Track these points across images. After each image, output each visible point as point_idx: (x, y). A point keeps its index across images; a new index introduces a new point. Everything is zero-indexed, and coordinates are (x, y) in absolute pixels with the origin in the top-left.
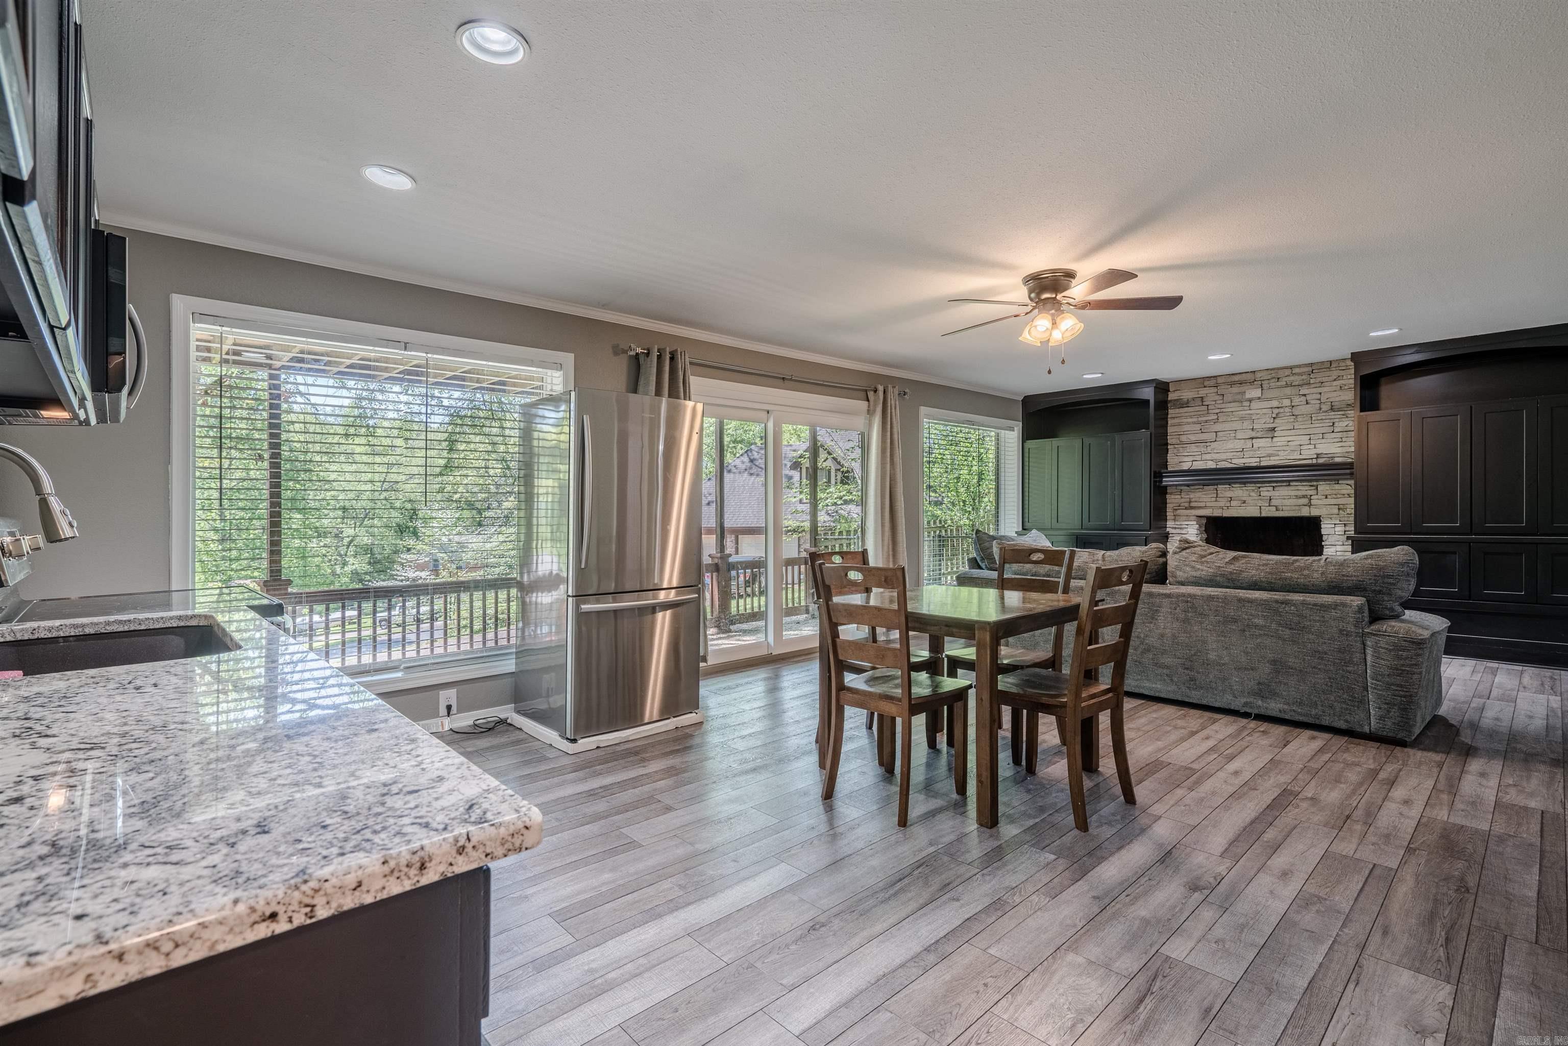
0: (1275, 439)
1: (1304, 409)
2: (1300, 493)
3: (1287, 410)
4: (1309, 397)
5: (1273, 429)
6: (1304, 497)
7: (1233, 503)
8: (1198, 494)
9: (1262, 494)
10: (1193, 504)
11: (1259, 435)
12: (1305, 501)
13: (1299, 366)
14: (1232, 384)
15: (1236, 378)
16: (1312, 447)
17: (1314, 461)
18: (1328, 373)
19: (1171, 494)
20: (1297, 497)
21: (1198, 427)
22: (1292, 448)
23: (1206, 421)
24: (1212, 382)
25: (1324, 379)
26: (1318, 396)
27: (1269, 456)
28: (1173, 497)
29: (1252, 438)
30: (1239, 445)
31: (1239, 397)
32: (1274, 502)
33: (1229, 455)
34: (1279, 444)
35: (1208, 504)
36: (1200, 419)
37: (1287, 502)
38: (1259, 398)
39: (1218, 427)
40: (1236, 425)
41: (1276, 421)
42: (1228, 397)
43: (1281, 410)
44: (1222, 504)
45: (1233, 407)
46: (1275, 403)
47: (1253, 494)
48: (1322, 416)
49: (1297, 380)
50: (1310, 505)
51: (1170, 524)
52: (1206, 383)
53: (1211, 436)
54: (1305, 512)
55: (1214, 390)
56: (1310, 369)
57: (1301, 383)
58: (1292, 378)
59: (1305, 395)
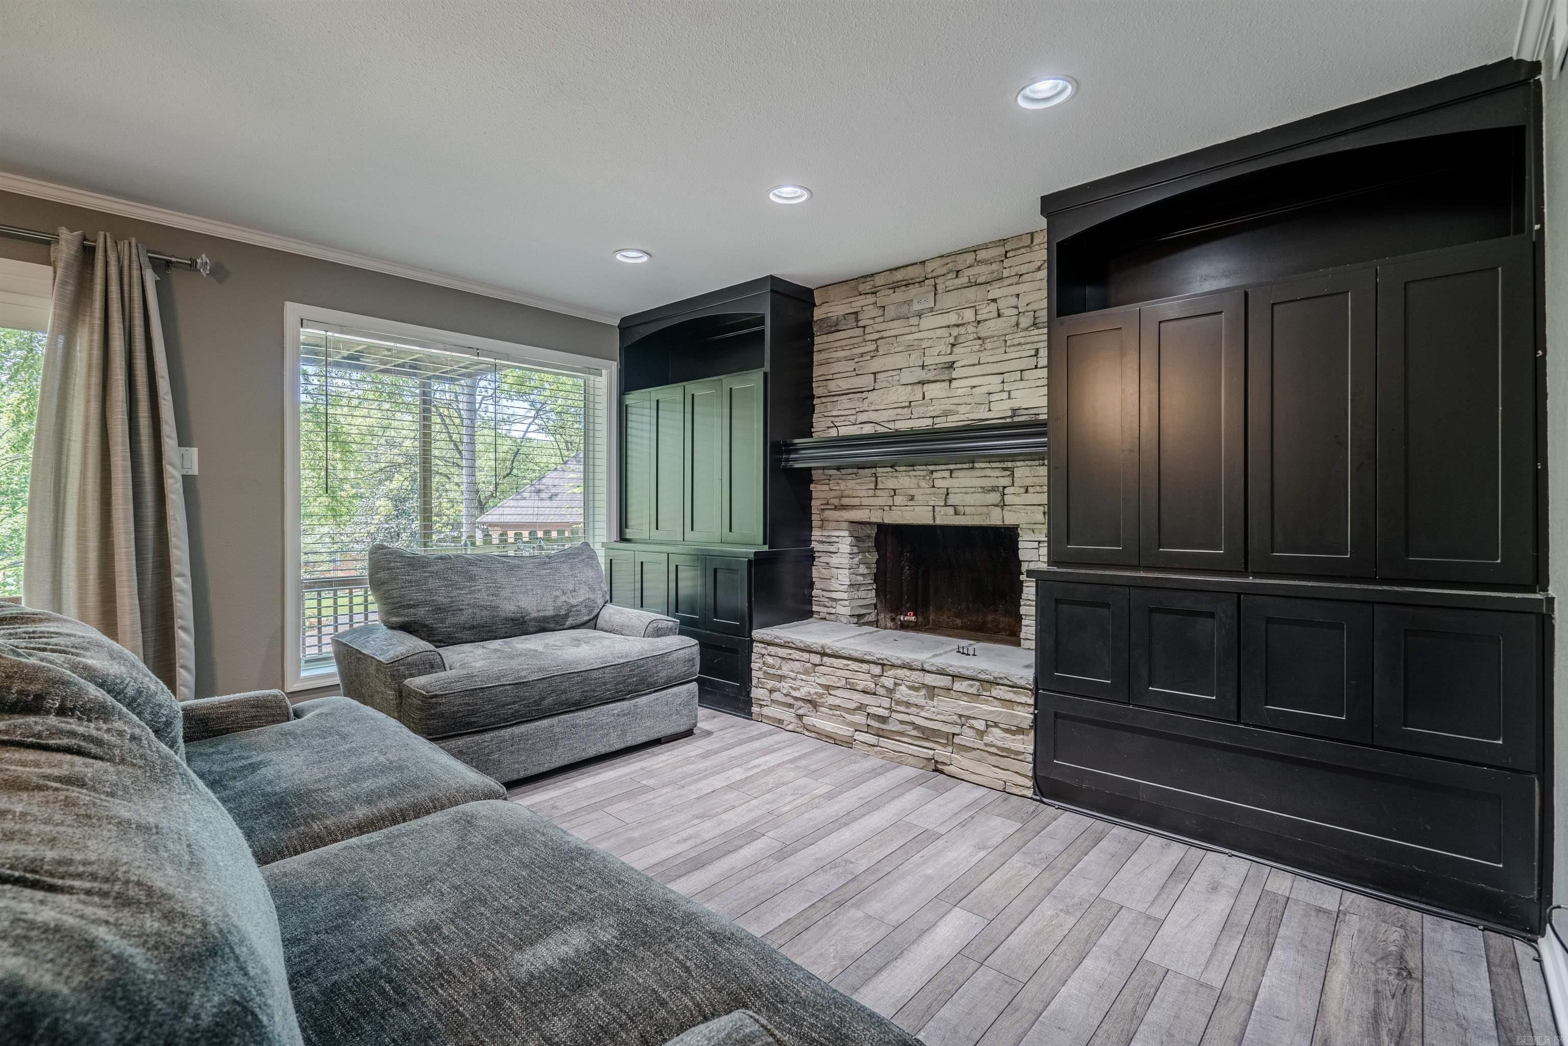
0: (955, 384)
1: (993, 327)
2: (987, 483)
3: (971, 329)
4: (1002, 304)
5: (951, 366)
6: (994, 489)
7: (898, 500)
8: (851, 484)
9: (938, 483)
10: (845, 501)
11: (930, 376)
12: (995, 497)
13: (985, 247)
14: (895, 287)
15: (899, 275)
16: (1005, 395)
17: (1009, 420)
18: (1028, 257)
19: (818, 482)
20: (985, 490)
21: (850, 365)
22: (977, 400)
23: (862, 355)
24: (865, 287)
25: (1024, 269)
26: (1013, 301)
27: (946, 414)
28: (819, 487)
29: (922, 383)
30: (902, 395)
31: (904, 309)
32: (952, 500)
33: (892, 414)
34: (960, 392)
35: (865, 501)
36: (854, 351)
37: (971, 499)
38: (931, 310)
39: (876, 365)
40: (898, 360)
41: (956, 350)
42: (891, 312)
43: (962, 330)
44: (880, 501)
45: (896, 328)
46: (953, 318)
47: (923, 484)
48: (1019, 338)
49: (982, 272)
50: (1003, 505)
51: (816, 534)
52: (862, 288)
53: (865, 381)
54: (995, 518)
55: (871, 299)
56: (1001, 250)
57: (989, 278)
58: (976, 270)
59: (994, 300)
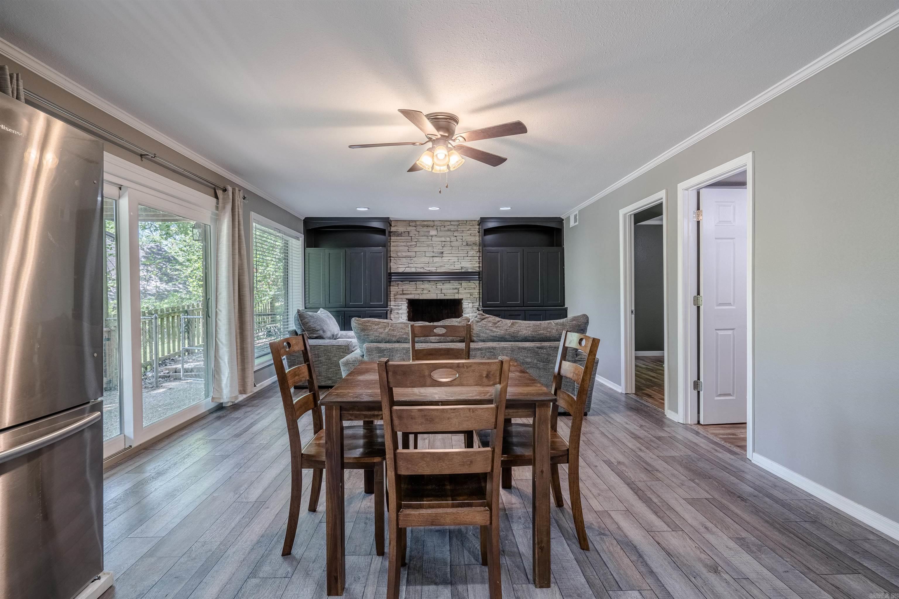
0: (443, 258)
1: (455, 244)
2: (454, 287)
3: (449, 243)
4: (458, 238)
5: (442, 253)
6: (456, 289)
7: (425, 292)
8: (407, 287)
9: (438, 287)
10: (404, 292)
11: (436, 255)
12: (456, 291)
13: (454, 221)
14: (424, 226)
15: (425, 223)
16: (459, 263)
17: (460, 271)
18: (466, 227)
19: (393, 286)
20: (454, 289)
21: (407, 248)
22: (451, 263)
23: (411, 245)
24: (414, 224)
25: (464, 229)
26: (461, 238)
27: (441, 266)
28: (394, 287)
29: (433, 257)
30: (426, 260)
31: (427, 234)
32: (443, 291)
33: (422, 265)
34: (445, 261)
35: (413, 292)
36: (408, 244)
37: (449, 291)
38: (436, 236)
39: (416, 249)
40: (425, 249)
41: (444, 248)
42: (422, 233)
43: (446, 243)
44: (419, 292)
45: (423, 239)
46: (443, 239)
47: (433, 287)
48: (463, 248)
49: (452, 228)
50: (458, 293)
51: (392, 303)
52: (411, 224)
53: (413, 254)
54: (457, 297)
55: (415, 228)
56: (458, 223)
57: (454, 230)
58: (450, 227)
59: (456, 236)
